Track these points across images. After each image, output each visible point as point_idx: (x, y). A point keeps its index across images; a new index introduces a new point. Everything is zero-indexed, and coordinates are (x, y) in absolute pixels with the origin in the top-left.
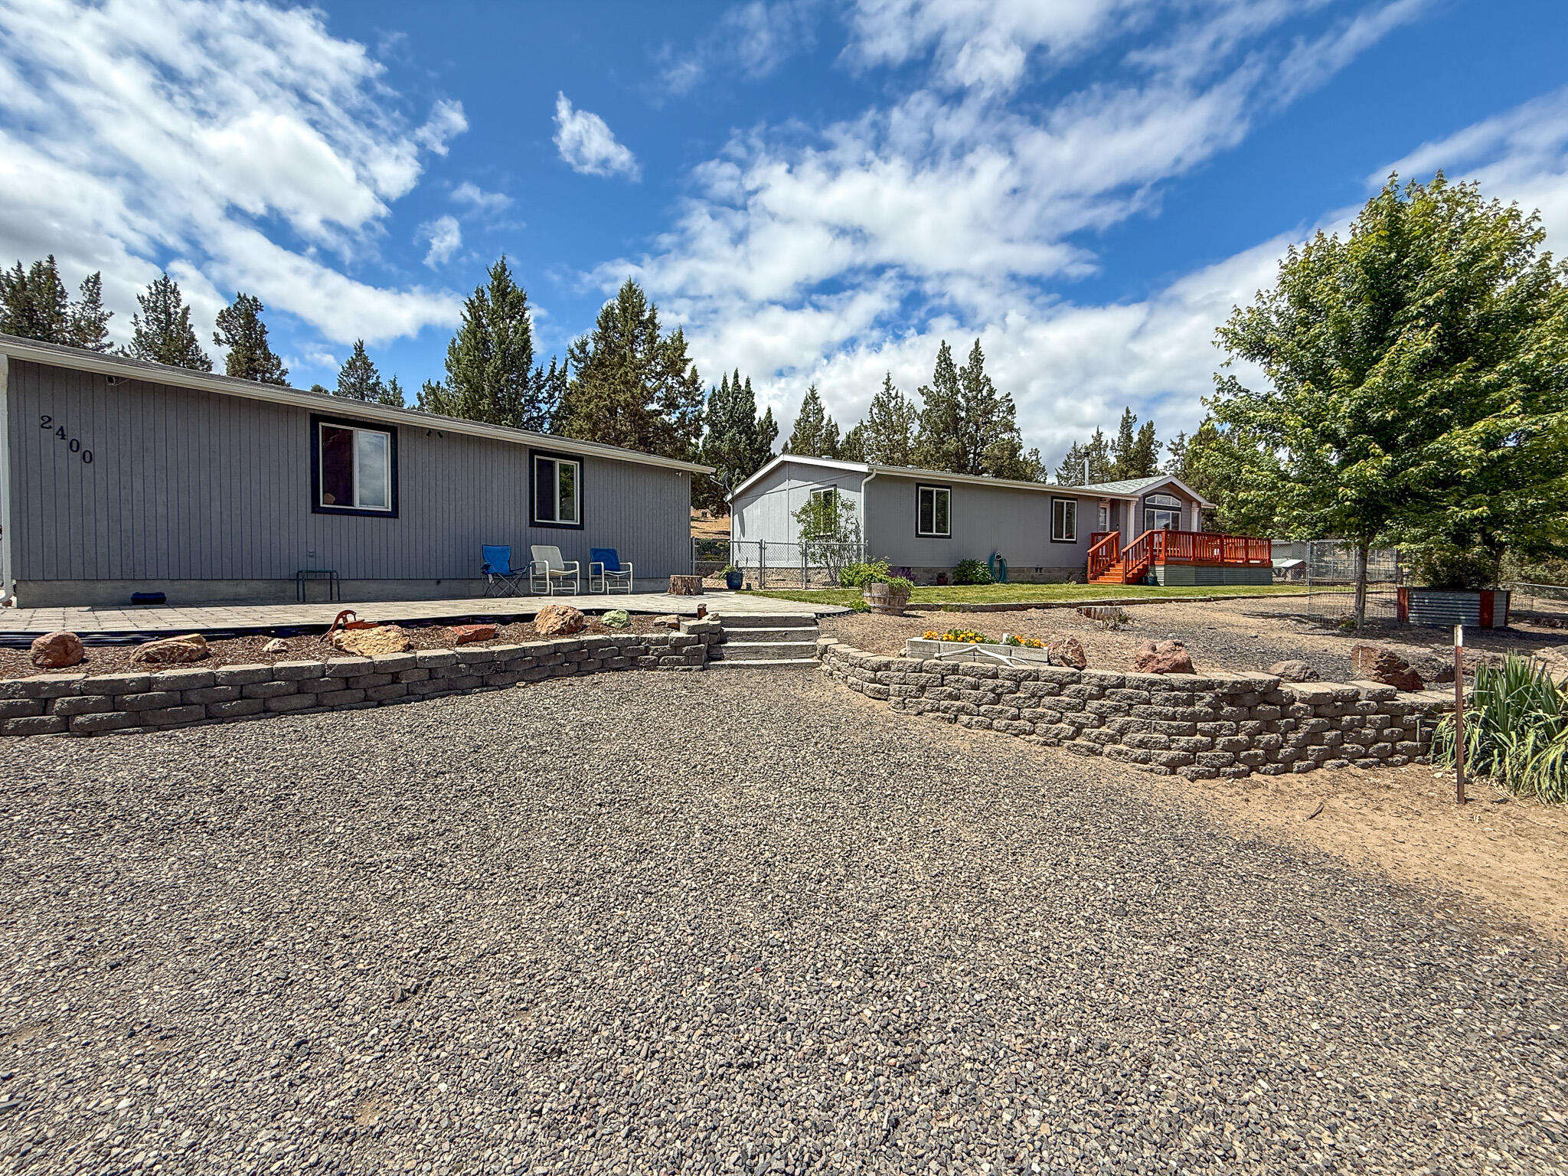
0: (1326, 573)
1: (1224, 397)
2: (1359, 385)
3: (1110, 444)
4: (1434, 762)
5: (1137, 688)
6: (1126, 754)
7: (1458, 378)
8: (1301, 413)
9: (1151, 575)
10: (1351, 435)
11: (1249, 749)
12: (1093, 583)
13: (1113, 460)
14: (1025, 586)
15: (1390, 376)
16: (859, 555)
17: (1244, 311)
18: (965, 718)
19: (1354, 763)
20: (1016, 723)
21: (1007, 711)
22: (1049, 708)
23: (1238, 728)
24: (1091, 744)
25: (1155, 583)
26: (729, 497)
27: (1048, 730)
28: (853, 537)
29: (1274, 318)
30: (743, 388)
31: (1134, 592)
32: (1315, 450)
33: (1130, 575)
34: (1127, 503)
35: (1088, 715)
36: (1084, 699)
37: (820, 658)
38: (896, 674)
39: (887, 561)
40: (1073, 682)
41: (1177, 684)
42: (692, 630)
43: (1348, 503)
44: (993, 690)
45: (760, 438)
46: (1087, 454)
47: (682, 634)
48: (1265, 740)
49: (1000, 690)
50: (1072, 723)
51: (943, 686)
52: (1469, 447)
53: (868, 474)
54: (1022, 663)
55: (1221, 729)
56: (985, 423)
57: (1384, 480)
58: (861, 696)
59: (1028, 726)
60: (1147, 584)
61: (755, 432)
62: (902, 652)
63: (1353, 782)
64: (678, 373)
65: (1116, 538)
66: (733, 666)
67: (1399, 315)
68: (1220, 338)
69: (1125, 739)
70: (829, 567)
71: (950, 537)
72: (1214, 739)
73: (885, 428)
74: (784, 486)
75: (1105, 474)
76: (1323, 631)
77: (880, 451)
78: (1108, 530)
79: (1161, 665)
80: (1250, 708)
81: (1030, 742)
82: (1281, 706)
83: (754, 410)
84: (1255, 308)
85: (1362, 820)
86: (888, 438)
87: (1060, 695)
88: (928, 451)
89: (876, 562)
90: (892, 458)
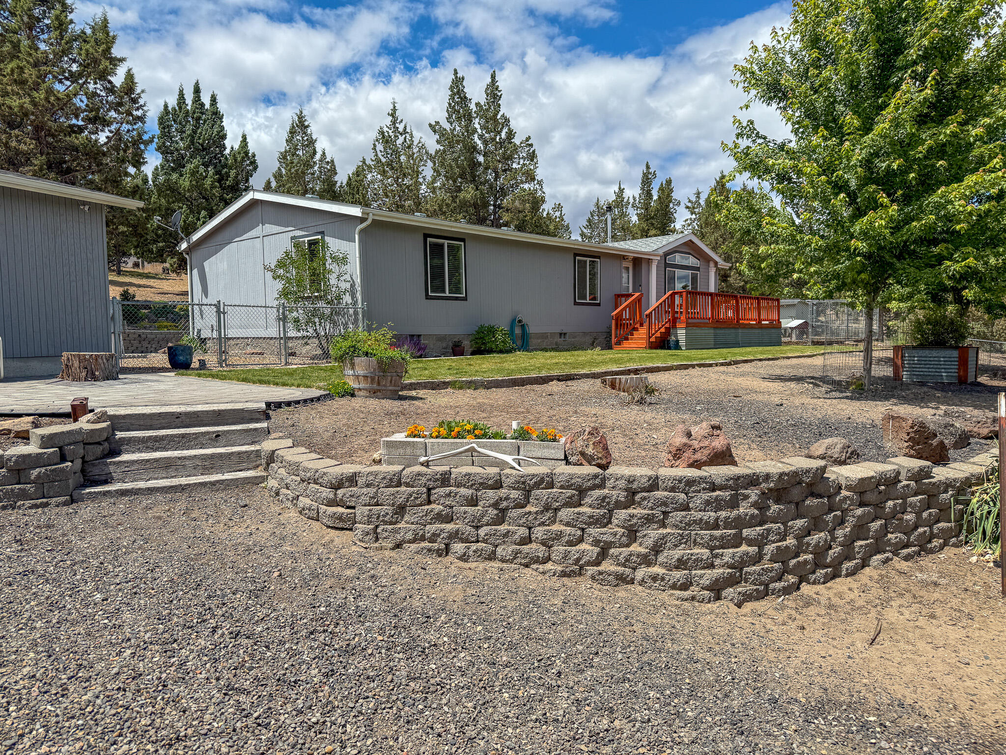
0: (823, 332)
1: (744, 143)
2: (867, 134)
3: (631, 201)
4: (967, 543)
5: (673, 489)
6: (663, 579)
7: (952, 128)
8: (816, 161)
9: (673, 338)
10: (860, 187)
11: (797, 555)
12: (617, 349)
13: (635, 219)
14: (548, 354)
15: (897, 123)
16: (356, 321)
17: (760, 49)
18: (458, 547)
19: (897, 555)
20: (526, 548)
21: (514, 533)
22: (568, 524)
23: (785, 530)
24: (620, 569)
25: (677, 347)
26: (184, 246)
27: (566, 556)
28: (347, 299)
29: (788, 59)
30: (207, 106)
31: (658, 358)
32: (830, 200)
33: (653, 339)
34: (649, 261)
35: (615, 530)
36: (610, 508)
37: (266, 469)
38: (365, 490)
39: (390, 328)
40: (595, 487)
41: (718, 481)
42: (47, 440)
43: (859, 259)
44: (495, 505)
45: (233, 173)
46: (609, 208)
47: (32, 448)
48: (813, 542)
49: (504, 504)
50: (596, 543)
51: (429, 502)
52: (962, 202)
53: (362, 220)
54: (533, 464)
55: (768, 534)
56: (505, 171)
57: (892, 234)
58: (316, 525)
59: (541, 551)
60: (669, 348)
61: (225, 166)
62: (376, 456)
63: (902, 583)
64: (103, 76)
65: (639, 300)
66: (123, 493)
67: (900, 61)
68: (738, 77)
69: (661, 558)
70: (318, 336)
71: (465, 299)
72: (761, 547)
73: (392, 168)
74: (257, 231)
75: (627, 232)
76: (838, 394)
77: (387, 196)
78: (631, 291)
79: (698, 456)
80: (797, 504)
81: (544, 573)
82: (829, 497)
83: (224, 137)
84: (771, 45)
85: (922, 636)
86: (396, 181)
87: (580, 505)
88: (443, 200)
89: (377, 329)
90: (402, 206)
